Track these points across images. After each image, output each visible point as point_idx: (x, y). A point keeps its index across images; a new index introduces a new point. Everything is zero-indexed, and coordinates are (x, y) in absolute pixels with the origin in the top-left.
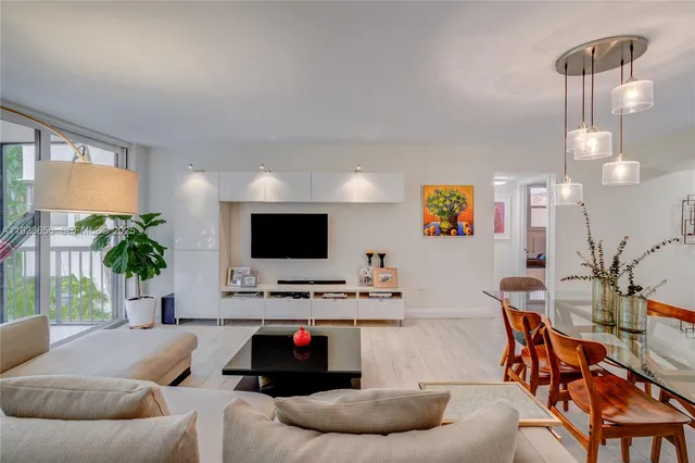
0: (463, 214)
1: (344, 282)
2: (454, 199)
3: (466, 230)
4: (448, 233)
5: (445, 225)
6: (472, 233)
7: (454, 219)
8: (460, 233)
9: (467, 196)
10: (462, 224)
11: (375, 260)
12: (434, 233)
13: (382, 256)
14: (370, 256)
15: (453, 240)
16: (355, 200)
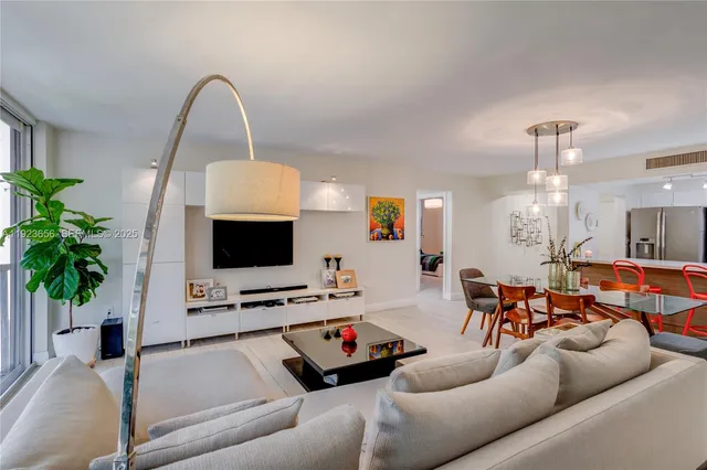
0: (397, 222)
1: (305, 287)
2: (391, 209)
3: (399, 235)
4: (387, 238)
5: (385, 231)
6: (403, 238)
7: (391, 227)
8: (396, 238)
9: (400, 207)
10: (396, 230)
11: (333, 264)
12: (377, 239)
13: (338, 260)
14: (328, 260)
15: (390, 244)
16: (326, 209)
